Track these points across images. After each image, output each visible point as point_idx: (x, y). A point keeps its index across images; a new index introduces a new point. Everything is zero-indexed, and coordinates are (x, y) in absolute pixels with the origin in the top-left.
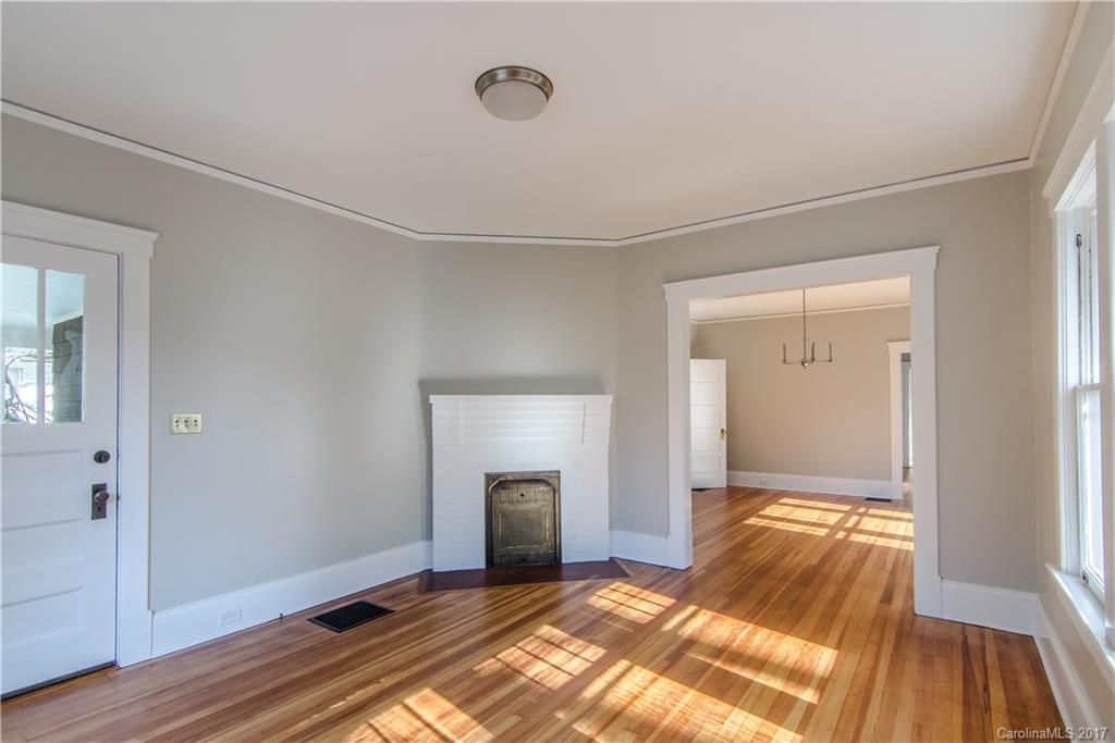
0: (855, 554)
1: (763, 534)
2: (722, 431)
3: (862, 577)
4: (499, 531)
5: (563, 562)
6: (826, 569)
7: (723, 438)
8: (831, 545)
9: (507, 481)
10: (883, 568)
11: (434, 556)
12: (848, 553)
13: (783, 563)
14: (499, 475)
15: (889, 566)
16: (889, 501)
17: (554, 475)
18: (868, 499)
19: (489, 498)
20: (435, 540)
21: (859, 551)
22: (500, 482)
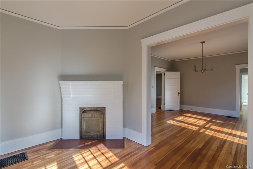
0: (219, 143)
1: (184, 130)
2: (179, 93)
3: (221, 158)
4: (84, 127)
5: (106, 138)
6: (204, 152)
7: (179, 95)
8: (209, 138)
9: (87, 110)
10: (231, 153)
11: (63, 134)
12: (216, 142)
13: (187, 146)
14: (84, 108)
15: (233, 153)
16: (234, 118)
17: (103, 109)
18: (227, 117)
19: (81, 116)
20: (63, 129)
21: (221, 142)
22: (85, 111)
